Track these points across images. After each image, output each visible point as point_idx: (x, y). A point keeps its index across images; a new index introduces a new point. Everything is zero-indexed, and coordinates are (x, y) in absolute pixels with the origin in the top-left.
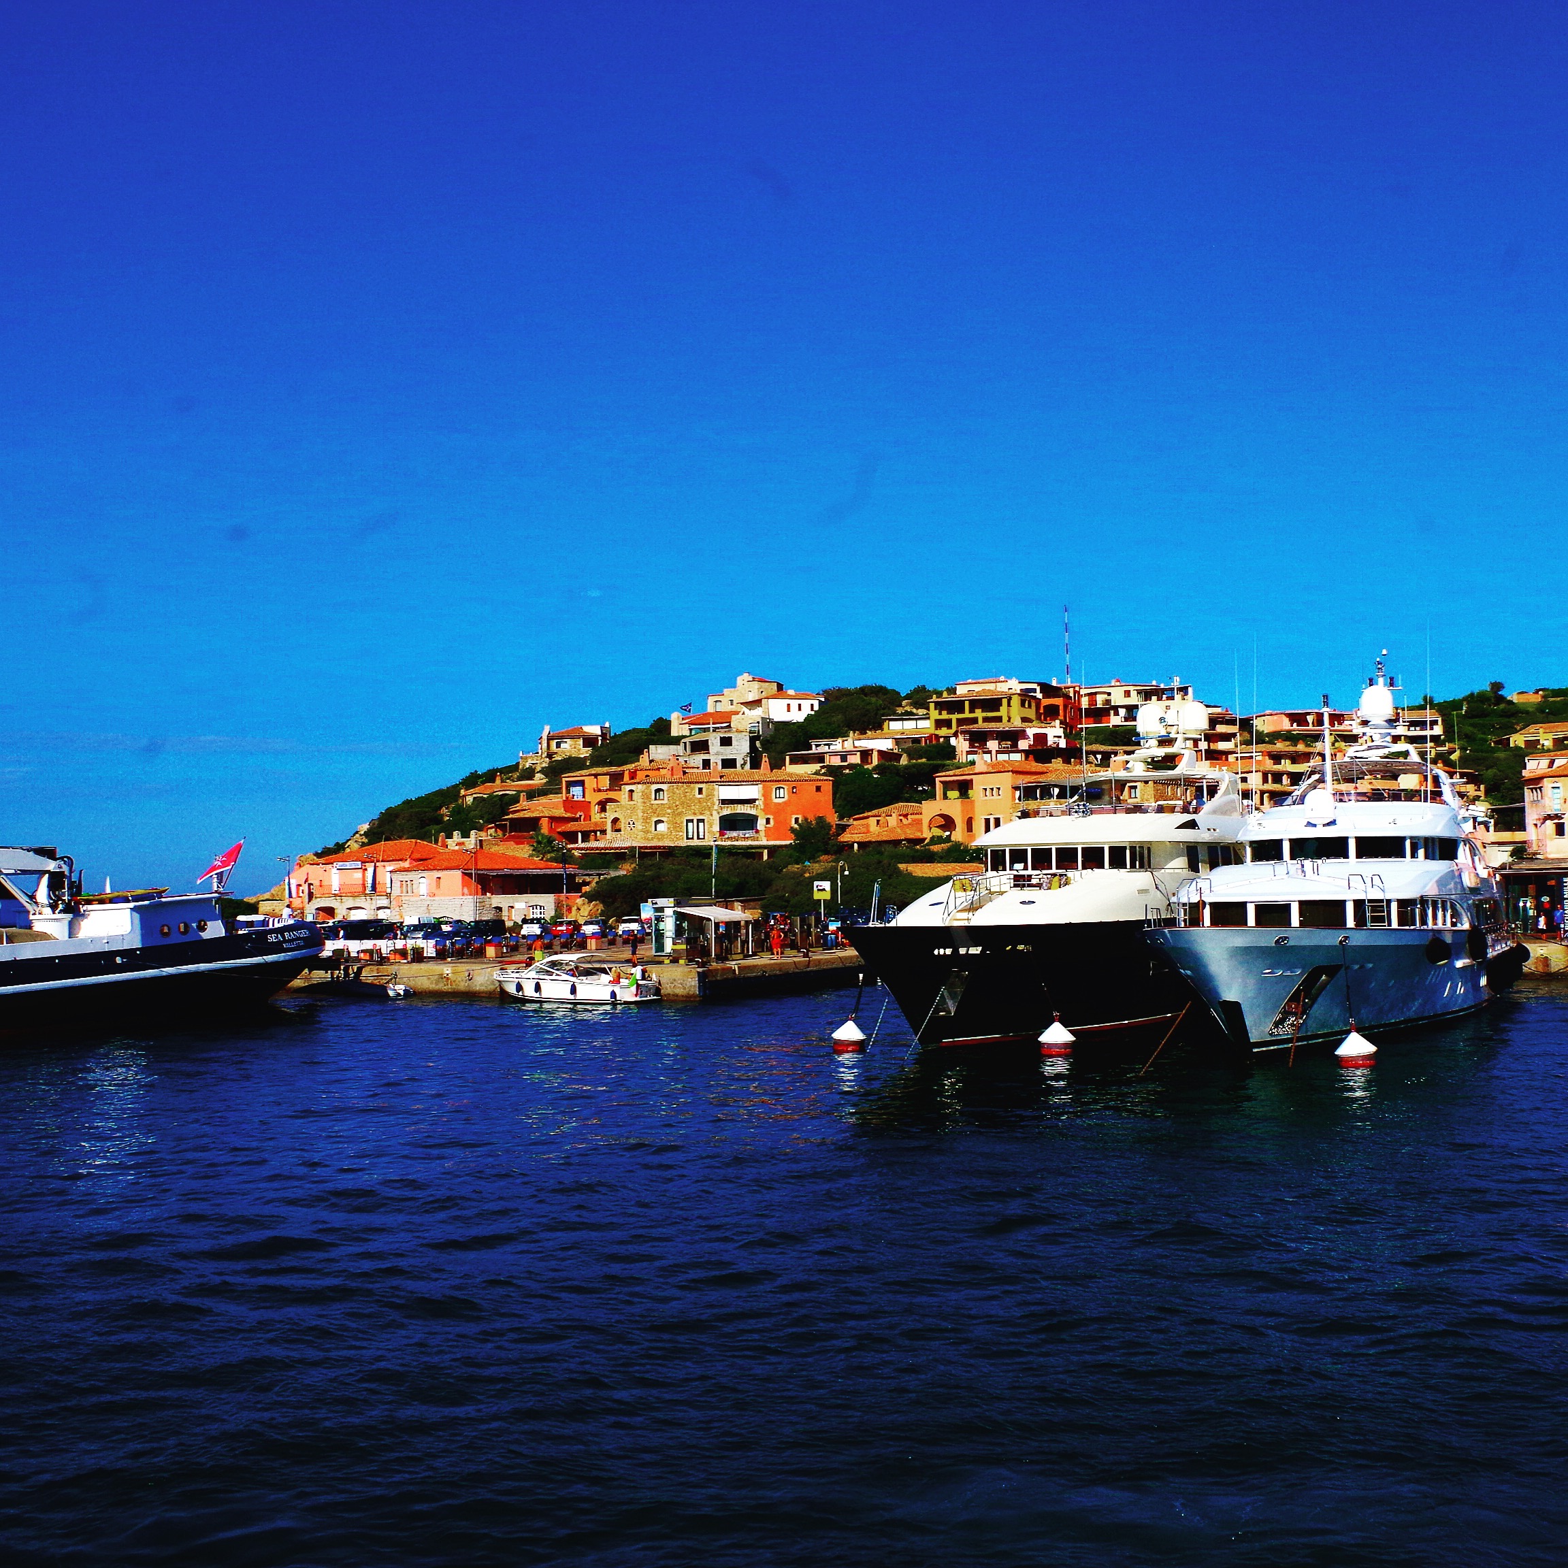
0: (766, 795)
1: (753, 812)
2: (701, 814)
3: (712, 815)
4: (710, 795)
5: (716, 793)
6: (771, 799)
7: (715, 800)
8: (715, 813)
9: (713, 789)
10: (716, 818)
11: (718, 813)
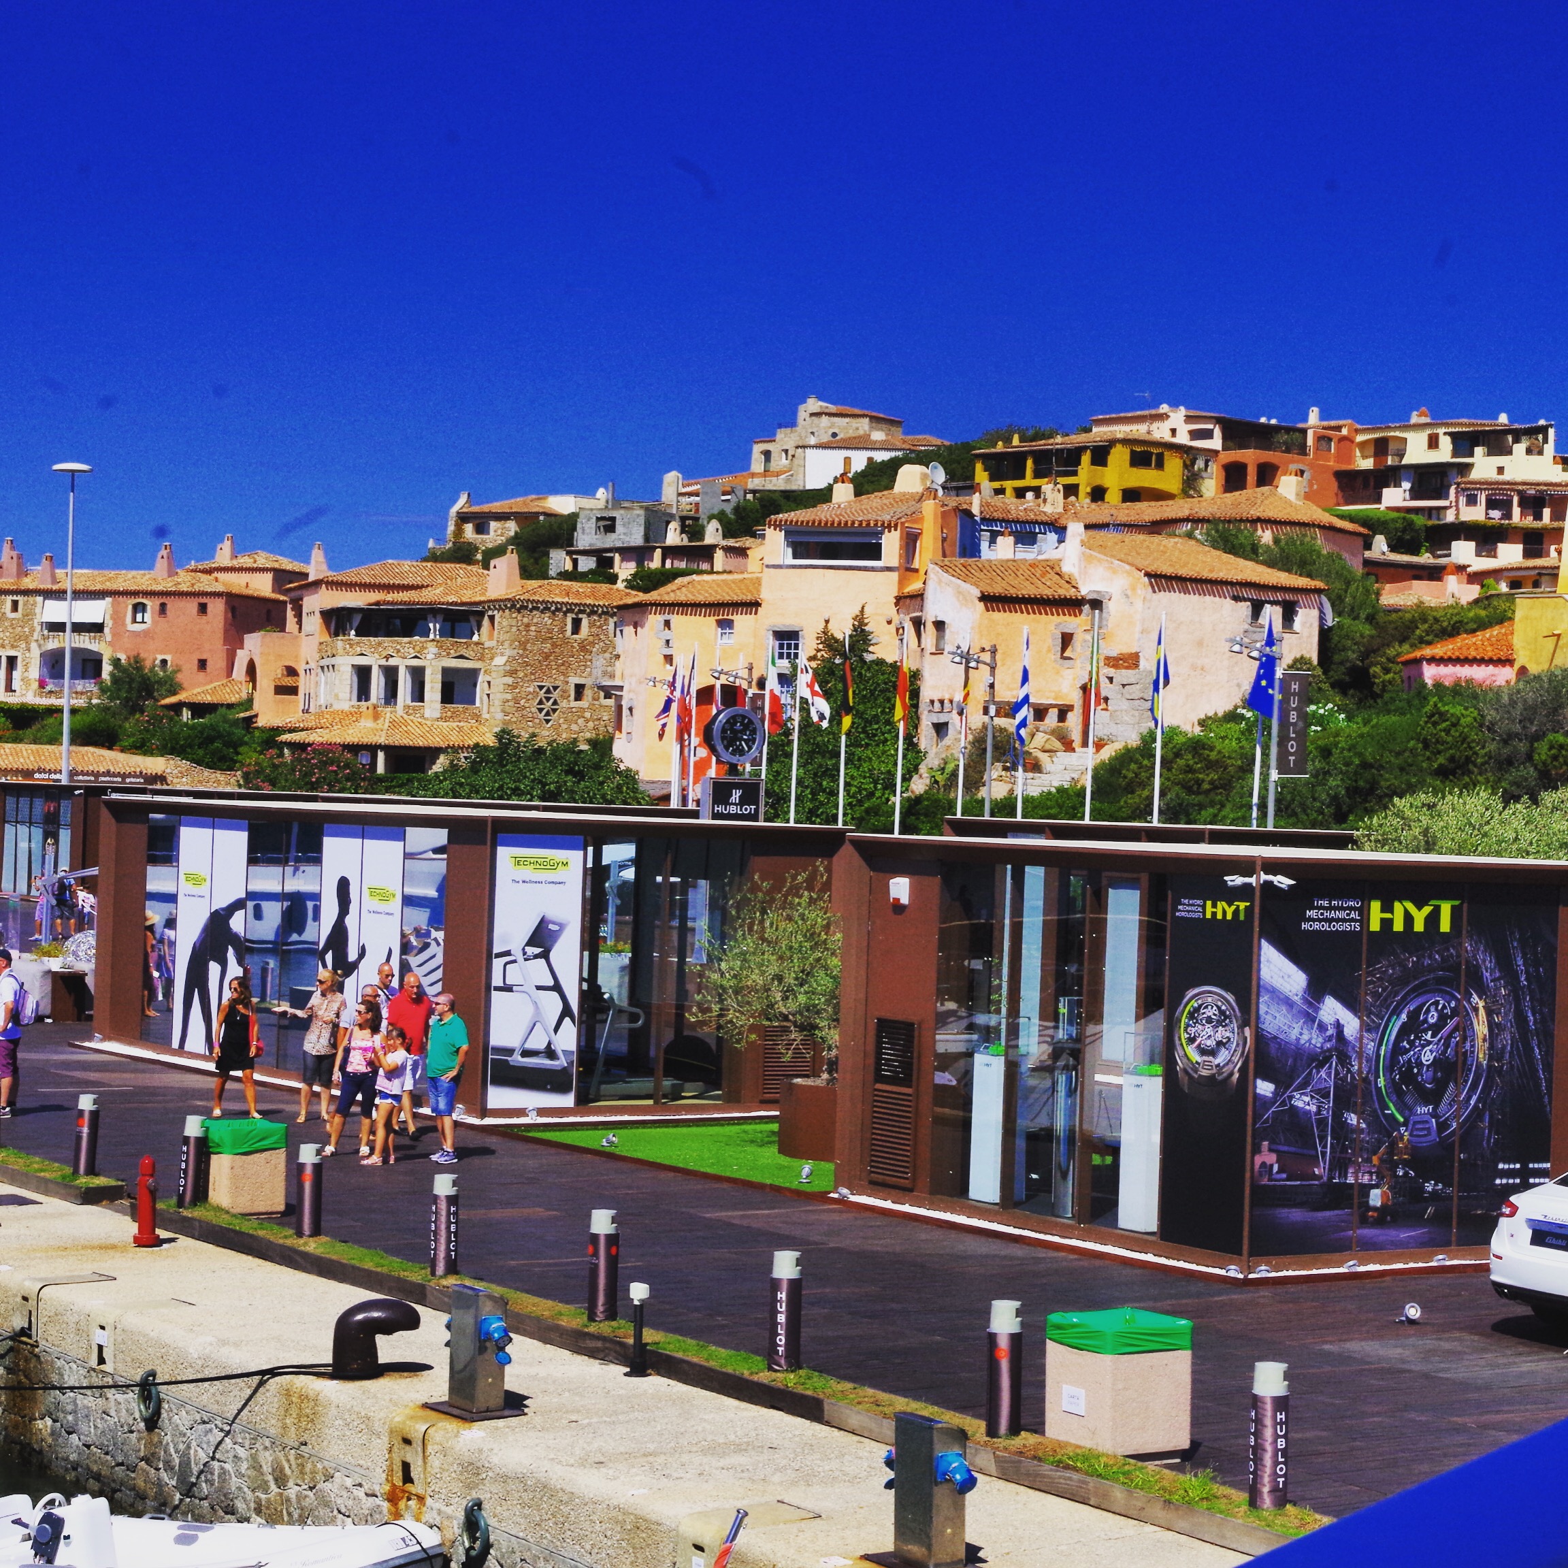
0: (117, 617)
1: (94, 647)
2: (13, 647)
3: (29, 650)
4: (29, 615)
5: (38, 610)
6: (124, 624)
7: (36, 624)
8: (34, 646)
9: (34, 604)
10: (35, 653)
11: (40, 646)
